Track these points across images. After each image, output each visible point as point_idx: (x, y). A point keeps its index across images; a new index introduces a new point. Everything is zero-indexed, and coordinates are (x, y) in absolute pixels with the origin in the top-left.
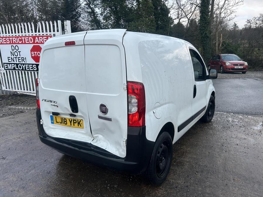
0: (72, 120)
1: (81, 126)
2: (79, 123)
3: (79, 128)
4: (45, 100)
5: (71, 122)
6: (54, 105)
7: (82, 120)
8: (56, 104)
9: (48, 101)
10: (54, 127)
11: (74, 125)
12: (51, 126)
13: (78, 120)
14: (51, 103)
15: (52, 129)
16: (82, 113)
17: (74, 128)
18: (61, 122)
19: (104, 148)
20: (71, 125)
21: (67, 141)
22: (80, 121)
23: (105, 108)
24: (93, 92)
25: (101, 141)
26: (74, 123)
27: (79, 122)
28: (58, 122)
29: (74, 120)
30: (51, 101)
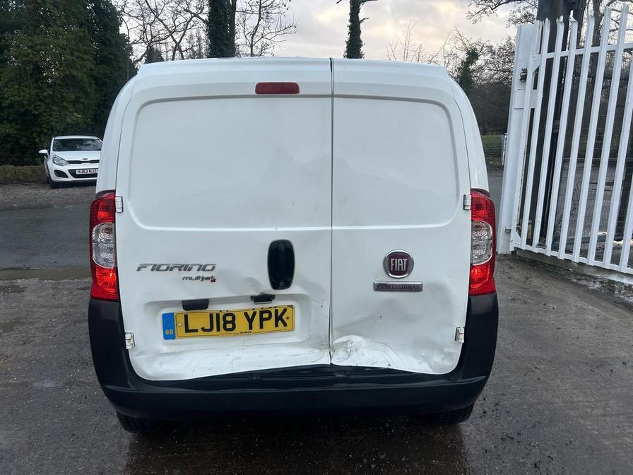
0: (254, 314)
1: (285, 325)
2: (279, 318)
3: (281, 331)
4: (156, 268)
5: (250, 321)
6: (198, 278)
7: (291, 306)
8: (206, 274)
9: (170, 269)
10: (174, 349)
11: (261, 327)
12: (165, 346)
13: (276, 311)
14: (187, 274)
15: (167, 358)
16: (305, 285)
17: (263, 335)
18: (208, 327)
19: (385, 366)
20: (251, 327)
21: (236, 379)
22: (285, 310)
23: (405, 260)
24: (359, 225)
25: (360, 351)
26: (262, 320)
27: (279, 314)
28: (196, 331)
29: (261, 313)
30: (187, 268)
